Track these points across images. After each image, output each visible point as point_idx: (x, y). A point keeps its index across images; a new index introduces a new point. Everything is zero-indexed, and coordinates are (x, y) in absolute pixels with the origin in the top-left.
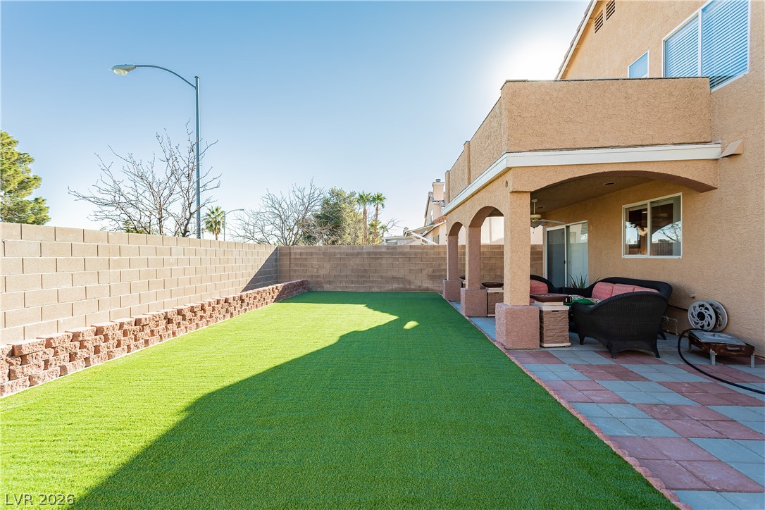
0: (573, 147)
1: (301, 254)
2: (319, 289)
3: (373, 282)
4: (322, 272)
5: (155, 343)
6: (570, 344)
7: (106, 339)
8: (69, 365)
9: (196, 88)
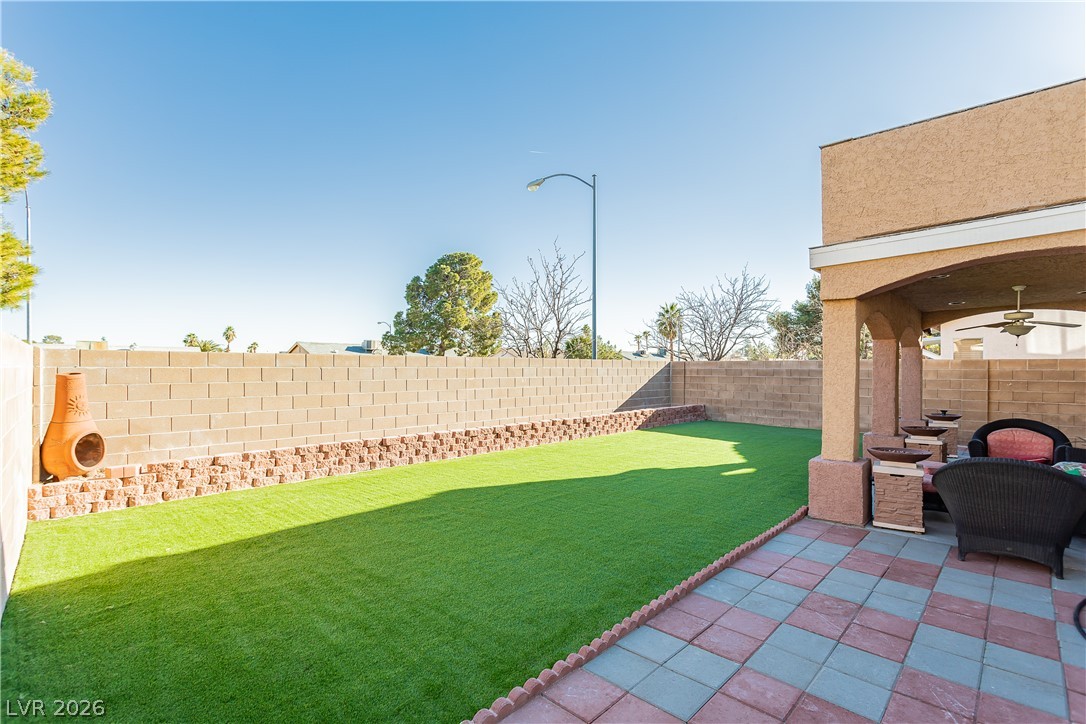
0: (933, 223)
1: (698, 371)
2: (720, 419)
3: (795, 413)
4: (724, 396)
5: (482, 452)
6: (923, 530)
7: (442, 444)
8: (414, 457)
9: (594, 187)
